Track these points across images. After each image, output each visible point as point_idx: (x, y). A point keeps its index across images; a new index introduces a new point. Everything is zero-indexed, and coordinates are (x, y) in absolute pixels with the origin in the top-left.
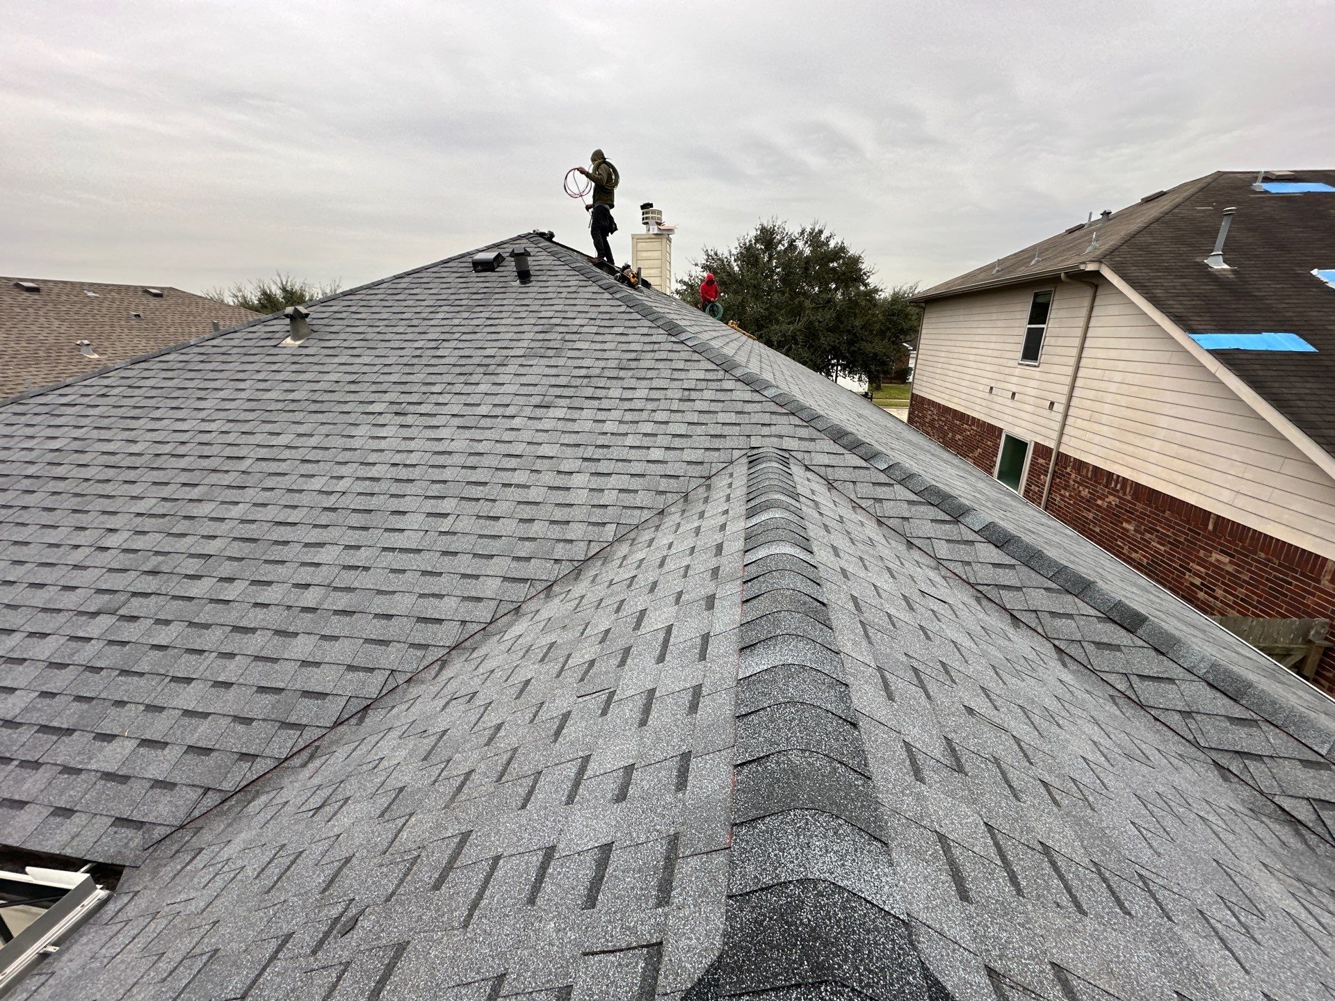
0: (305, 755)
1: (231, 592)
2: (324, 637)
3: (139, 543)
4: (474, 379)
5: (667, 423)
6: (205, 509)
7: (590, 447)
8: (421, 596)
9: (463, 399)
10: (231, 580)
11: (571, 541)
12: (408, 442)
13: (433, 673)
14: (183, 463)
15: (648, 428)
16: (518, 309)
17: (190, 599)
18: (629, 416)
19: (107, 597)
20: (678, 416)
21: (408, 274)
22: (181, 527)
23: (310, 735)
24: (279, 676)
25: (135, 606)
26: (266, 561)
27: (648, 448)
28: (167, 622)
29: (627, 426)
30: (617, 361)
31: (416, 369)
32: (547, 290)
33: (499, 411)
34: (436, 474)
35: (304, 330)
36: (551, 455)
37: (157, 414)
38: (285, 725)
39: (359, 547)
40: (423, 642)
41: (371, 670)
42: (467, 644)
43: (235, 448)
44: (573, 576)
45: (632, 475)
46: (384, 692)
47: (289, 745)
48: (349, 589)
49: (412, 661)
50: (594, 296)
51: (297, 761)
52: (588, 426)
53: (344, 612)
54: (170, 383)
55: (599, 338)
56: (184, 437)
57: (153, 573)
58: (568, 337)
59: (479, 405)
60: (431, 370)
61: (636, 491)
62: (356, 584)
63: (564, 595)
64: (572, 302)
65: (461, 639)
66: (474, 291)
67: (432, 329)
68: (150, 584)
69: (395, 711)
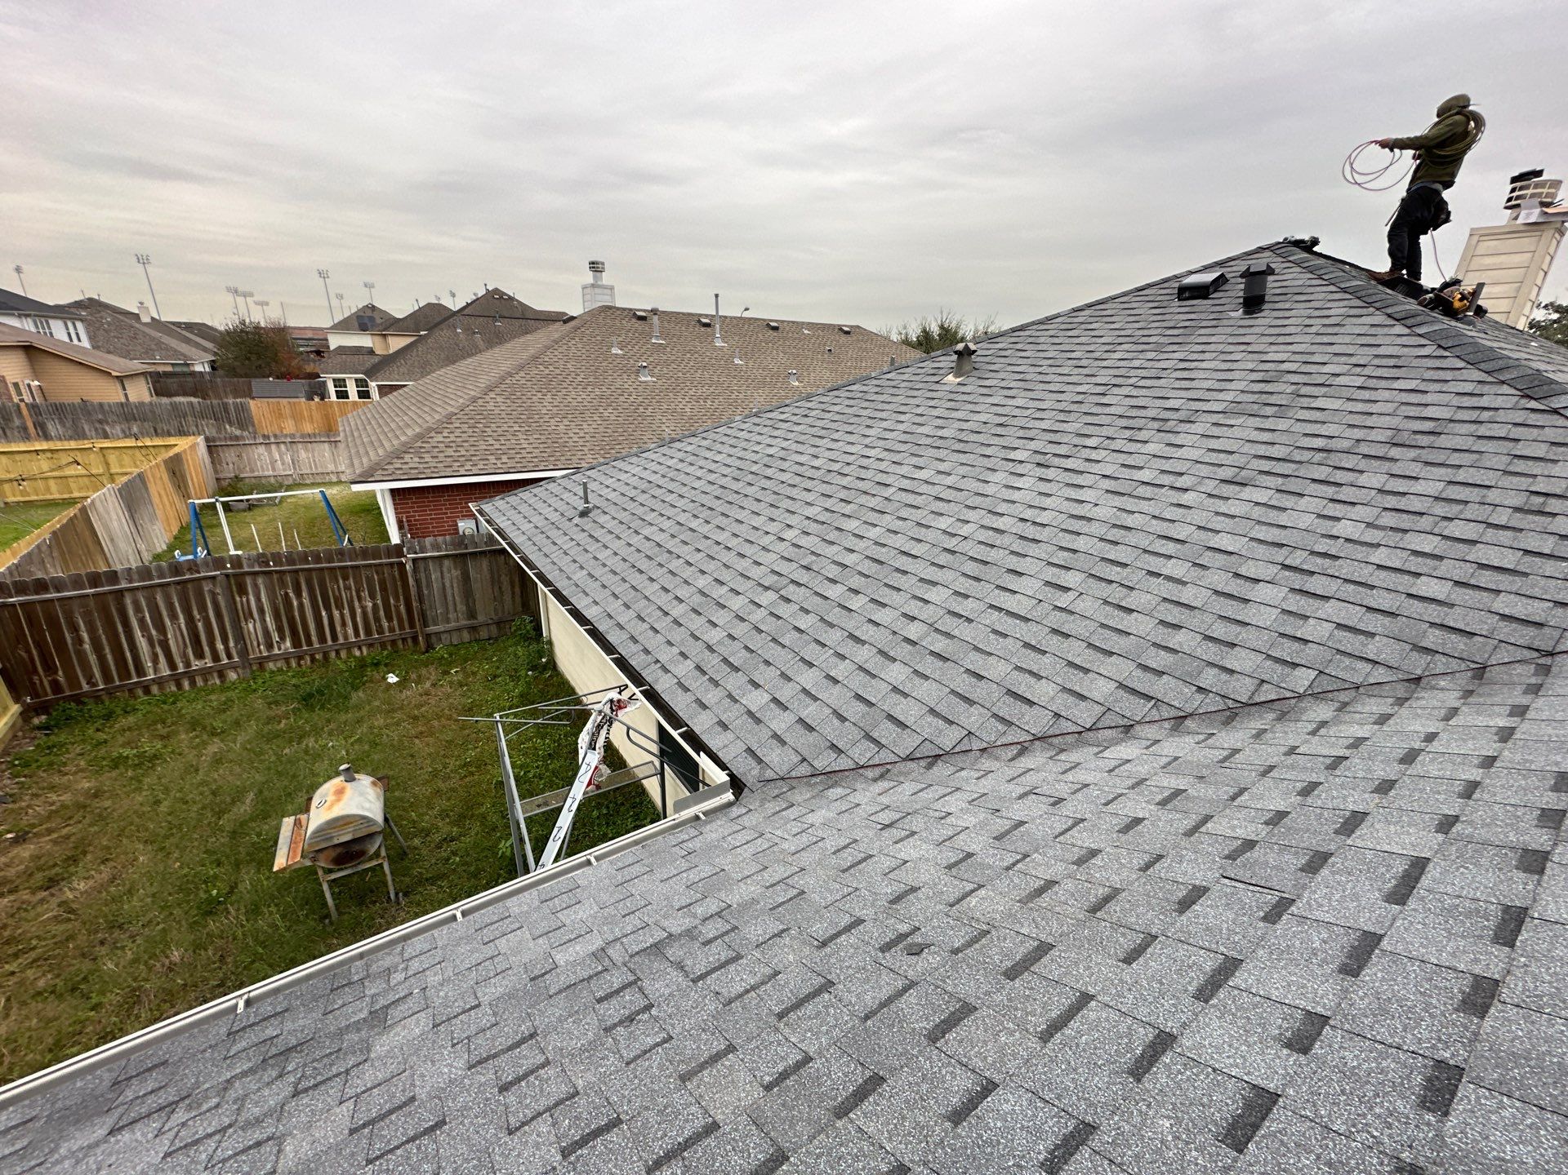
0: (877, 771)
1: (856, 603)
2: (916, 672)
3: (804, 541)
4: (1142, 435)
5: (1474, 542)
6: (851, 525)
7: (1299, 552)
8: (1018, 668)
9: (1122, 458)
10: (857, 592)
11: (1231, 672)
12: (1043, 498)
13: (1010, 755)
14: (845, 481)
15: (1429, 544)
16: (1232, 348)
17: (826, 598)
18: (1389, 519)
19: (776, 578)
20: (1505, 537)
21: (1090, 306)
22: (833, 535)
23: (885, 756)
24: (875, 691)
25: (791, 591)
26: (886, 585)
27: (1418, 575)
28: (807, 612)
29: (1381, 534)
30: (1389, 433)
31: (1072, 417)
32: (1286, 322)
33: (1167, 480)
34: (1067, 541)
35: (967, 367)
36: (1230, 549)
37: (836, 436)
38: (868, 737)
39: (967, 597)
40: (1007, 717)
41: (951, 723)
42: (1055, 741)
43: (885, 475)
44: (1220, 717)
45: (1369, 608)
46: (957, 749)
47: (868, 755)
48: (947, 635)
49: (991, 732)
50: (1373, 331)
51: (870, 773)
52: (1307, 521)
53: (939, 656)
54: (849, 410)
55: (1366, 395)
56: (850, 459)
57: (807, 568)
58: (1305, 390)
59: (1141, 468)
60: (1090, 419)
61: (1373, 635)
62: (956, 633)
63: (1202, 737)
64: (1325, 339)
65: (1050, 733)
66: (1171, 324)
67: (1103, 372)
68: (803, 577)
69: (963, 773)
